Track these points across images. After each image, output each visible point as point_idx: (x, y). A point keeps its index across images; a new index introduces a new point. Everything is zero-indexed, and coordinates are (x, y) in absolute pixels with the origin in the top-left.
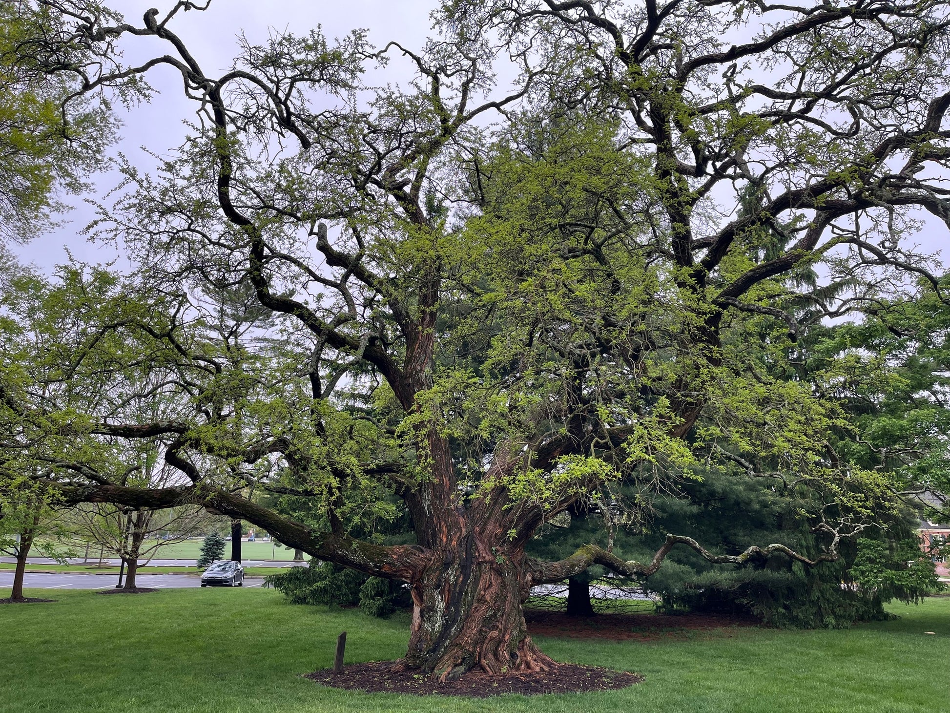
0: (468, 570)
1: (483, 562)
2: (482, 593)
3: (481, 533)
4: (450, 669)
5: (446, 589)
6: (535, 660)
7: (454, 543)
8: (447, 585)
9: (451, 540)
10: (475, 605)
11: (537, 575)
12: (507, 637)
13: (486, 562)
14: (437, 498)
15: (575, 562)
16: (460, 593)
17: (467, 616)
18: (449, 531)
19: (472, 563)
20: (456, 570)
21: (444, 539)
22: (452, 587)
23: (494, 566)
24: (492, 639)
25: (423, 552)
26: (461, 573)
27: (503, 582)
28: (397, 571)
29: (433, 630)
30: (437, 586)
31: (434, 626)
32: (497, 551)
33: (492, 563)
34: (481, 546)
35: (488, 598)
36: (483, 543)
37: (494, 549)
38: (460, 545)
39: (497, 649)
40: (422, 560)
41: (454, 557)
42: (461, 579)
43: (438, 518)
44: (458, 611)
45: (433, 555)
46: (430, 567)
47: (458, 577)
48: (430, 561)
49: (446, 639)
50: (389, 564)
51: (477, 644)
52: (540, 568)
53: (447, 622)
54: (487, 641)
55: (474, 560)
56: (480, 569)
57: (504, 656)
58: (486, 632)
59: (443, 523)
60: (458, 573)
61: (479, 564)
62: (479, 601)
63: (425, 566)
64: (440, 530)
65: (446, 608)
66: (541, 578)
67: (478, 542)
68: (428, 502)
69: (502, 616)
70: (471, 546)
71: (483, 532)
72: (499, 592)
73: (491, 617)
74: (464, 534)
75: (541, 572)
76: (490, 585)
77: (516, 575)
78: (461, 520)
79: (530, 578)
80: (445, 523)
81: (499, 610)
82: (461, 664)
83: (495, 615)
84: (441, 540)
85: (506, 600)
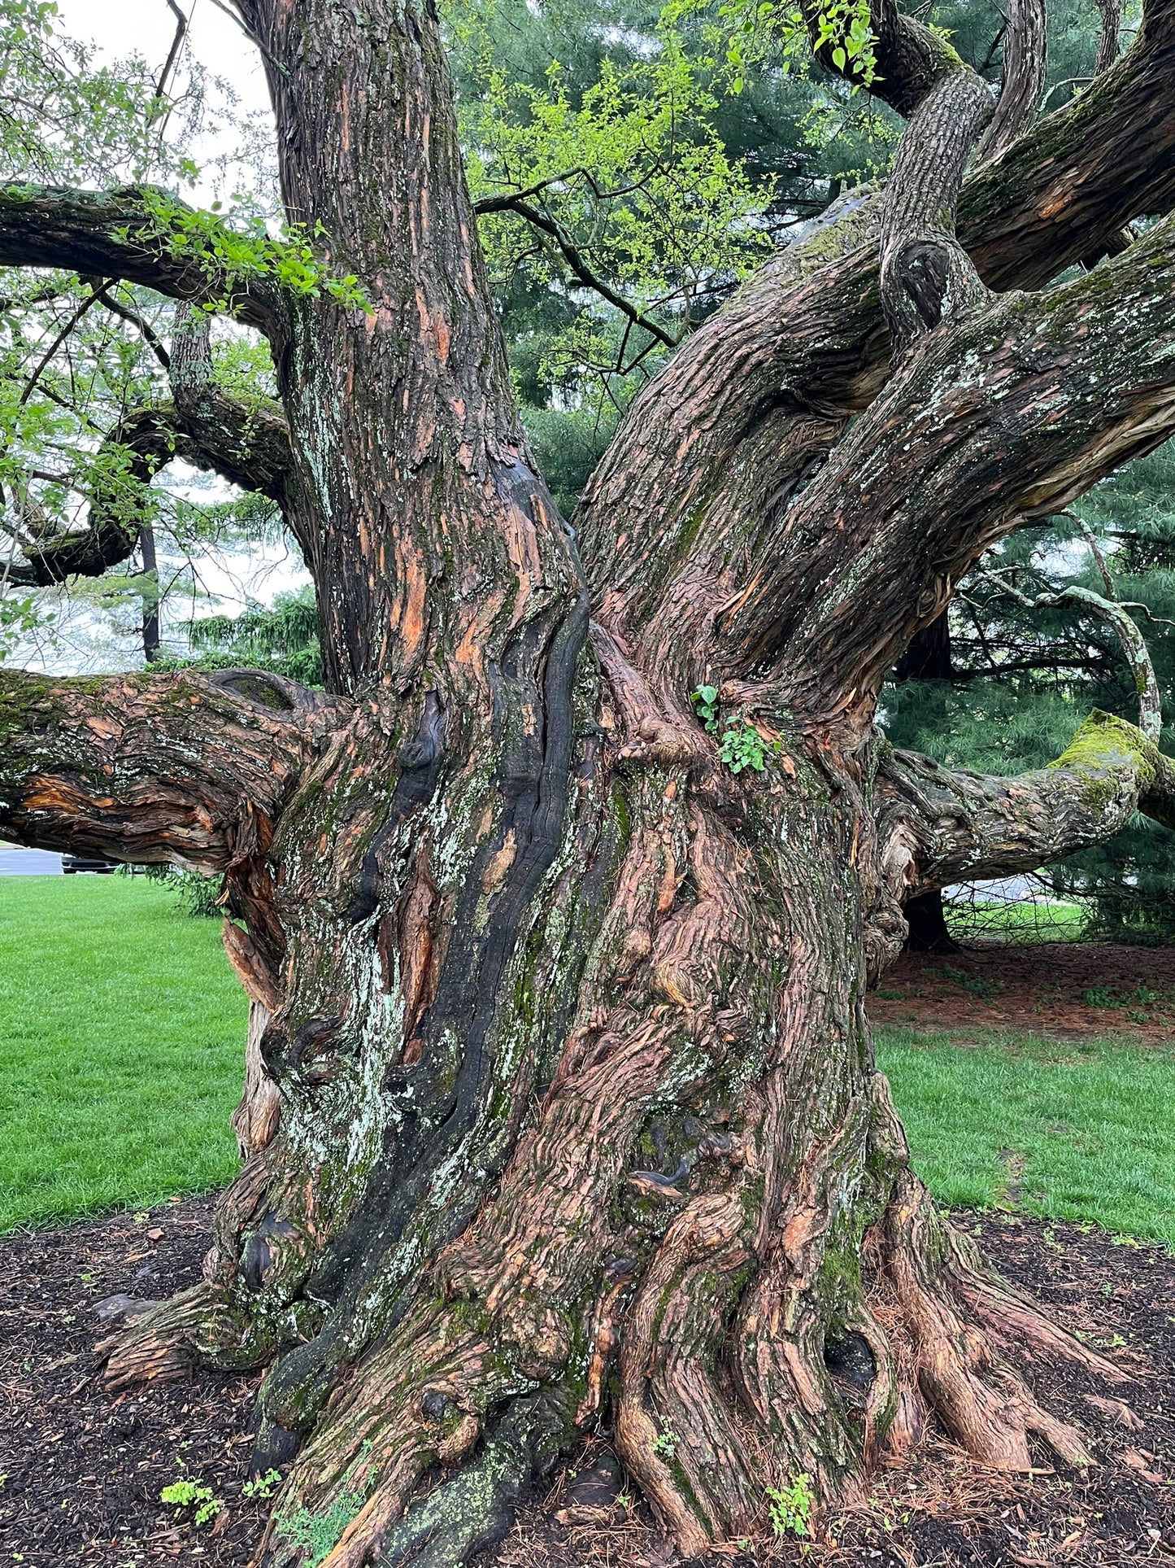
0: (549, 813)
1: (640, 764)
2: (638, 940)
3: (634, 622)
4: (380, 1509)
5: (416, 915)
6: (982, 1369)
7: (468, 654)
8: (423, 895)
9: (452, 638)
10: (591, 1014)
11: (944, 837)
12: (800, 1226)
13: (662, 762)
14: (371, 403)
15: (1102, 780)
16: (500, 942)
17: (543, 1086)
18: (439, 583)
19: (576, 767)
20: (478, 805)
21: (412, 633)
22: (450, 904)
23: (711, 784)
24: (697, 1254)
25: (288, 705)
26: (507, 820)
27: (763, 874)
28: (124, 813)
29: (340, 1154)
30: (361, 903)
31: (342, 1129)
32: (724, 704)
33: (695, 768)
34: (631, 683)
35: (670, 975)
36: (645, 669)
37: (707, 692)
38: (505, 661)
39: (732, 1320)
40: (272, 749)
41: (464, 733)
42: (505, 858)
43: (382, 516)
44: (478, 1059)
45: (343, 722)
46: (317, 790)
47: (492, 843)
48: (318, 752)
49: (396, 1235)
50: (68, 769)
51: (594, 1286)
52: (955, 803)
53: (411, 1117)
54: (665, 1268)
55: (586, 750)
56: (625, 798)
57: (781, 1378)
58: (656, 1203)
59: (405, 545)
60: (486, 826)
61: (621, 772)
62: (613, 990)
63: (292, 782)
64: (387, 587)
65: (415, 1028)
66: (961, 855)
67: (617, 664)
68: (326, 437)
69: (761, 1085)
70: (573, 680)
71: (648, 614)
72: (742, 938)
73: (686, 1100)
74: (528, 603)
75: (961, 822)
76: (689, 891)
77: (841, 838)
78: (515, 523)
79: (905, 856)
80: (420, 533)
81: (740, 1049)
82: (474, 1452)
83: (717, 1080)
84: (394, 636)
85: (781, 982)
